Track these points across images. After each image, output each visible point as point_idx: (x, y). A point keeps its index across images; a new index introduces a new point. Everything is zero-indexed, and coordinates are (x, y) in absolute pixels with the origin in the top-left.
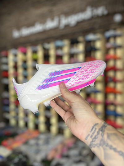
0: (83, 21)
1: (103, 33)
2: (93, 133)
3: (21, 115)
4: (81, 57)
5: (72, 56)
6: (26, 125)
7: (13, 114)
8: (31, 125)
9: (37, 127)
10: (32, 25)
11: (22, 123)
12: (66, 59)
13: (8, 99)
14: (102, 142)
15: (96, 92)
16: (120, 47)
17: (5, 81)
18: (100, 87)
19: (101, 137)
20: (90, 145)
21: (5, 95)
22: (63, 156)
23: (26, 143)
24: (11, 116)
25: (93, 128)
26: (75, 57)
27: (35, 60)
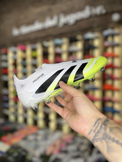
0: (82, 20)
1: (101, 31)
2: (96, 128)
3: (20, 111)
4: (80, 55)
5: (71, 54)
6: (25, 121)
7: (12, 110)
8: (30, 121)
10: (31, 23)
11: (21, 119)
12: (64, 57)
13: (7, 95)
14: (105, 136)
15: (94, 89)
16: (118, 45)
17: (5, 78)
21: (5, 91)
23: (25, 138)
24: (10, 112)
25: (96, 123)
26: (73, 54)
27: (35, 58)
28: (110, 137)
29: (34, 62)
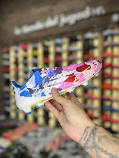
0: (82, 20)
1: (101, 31)
4: (79, 55)
8: (30, 118)
9: (36, 120)
10: (33, 23)
11: (21, 116)
12: (65, 56)
13: (9, 93)
14: (94, 145)
15: (93, 88)
16: (117, 45)
17: (6, 76)
18: (97, 83)
19: (93, 140)
20: (84, 147)
21: (6, 89)
22: (60, 148)
23: (25, 135)
25: (85, 132)
26: (73, 54)
27: (36, 57)
28: (99, 147)
29: (35, 61)
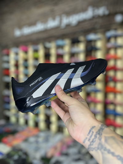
0: (84, 21)
2: (91, 137)
5: (73, 55)
6: (26, 122)
7: (13, 111)
8: (31, 123)
9: (37, 124)
11: (22, 121)
12: (66, 58)
13: (8, 97)
14: (100, 146)
18: (100, 86)
19: (99, 141)
20: (89, 148)
21: (6, 92)
22: (62, 154)
23: (26, 140)
24: (11, 113)
25: (90, 132)
27: (36, 59)
